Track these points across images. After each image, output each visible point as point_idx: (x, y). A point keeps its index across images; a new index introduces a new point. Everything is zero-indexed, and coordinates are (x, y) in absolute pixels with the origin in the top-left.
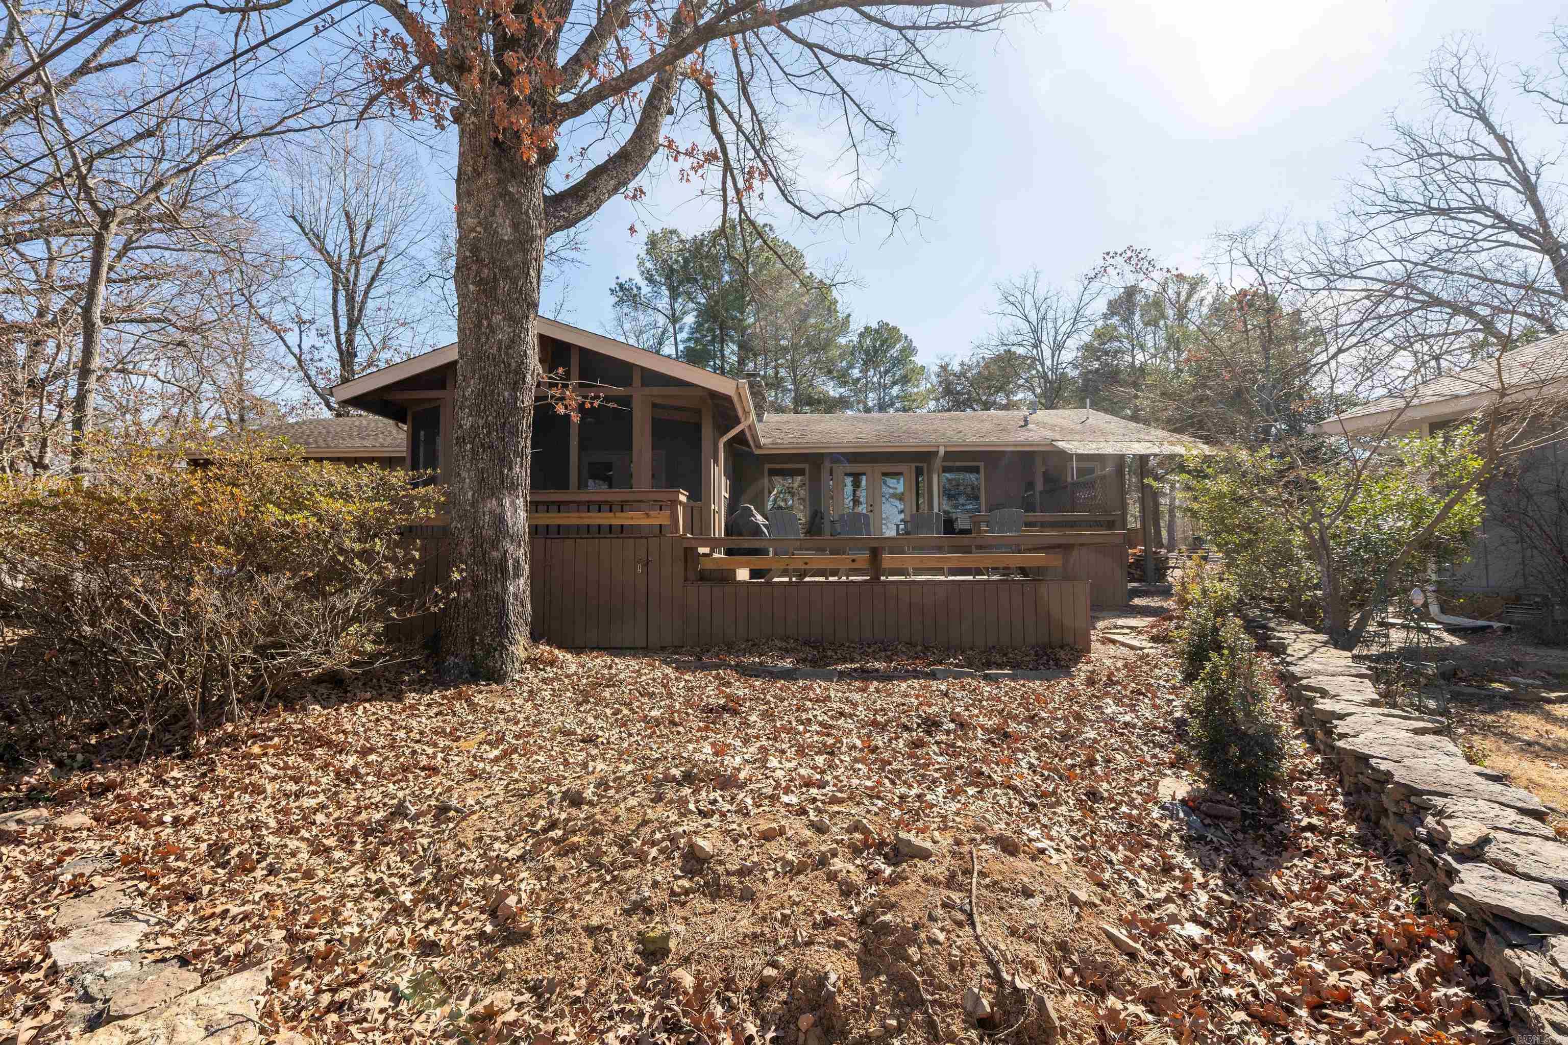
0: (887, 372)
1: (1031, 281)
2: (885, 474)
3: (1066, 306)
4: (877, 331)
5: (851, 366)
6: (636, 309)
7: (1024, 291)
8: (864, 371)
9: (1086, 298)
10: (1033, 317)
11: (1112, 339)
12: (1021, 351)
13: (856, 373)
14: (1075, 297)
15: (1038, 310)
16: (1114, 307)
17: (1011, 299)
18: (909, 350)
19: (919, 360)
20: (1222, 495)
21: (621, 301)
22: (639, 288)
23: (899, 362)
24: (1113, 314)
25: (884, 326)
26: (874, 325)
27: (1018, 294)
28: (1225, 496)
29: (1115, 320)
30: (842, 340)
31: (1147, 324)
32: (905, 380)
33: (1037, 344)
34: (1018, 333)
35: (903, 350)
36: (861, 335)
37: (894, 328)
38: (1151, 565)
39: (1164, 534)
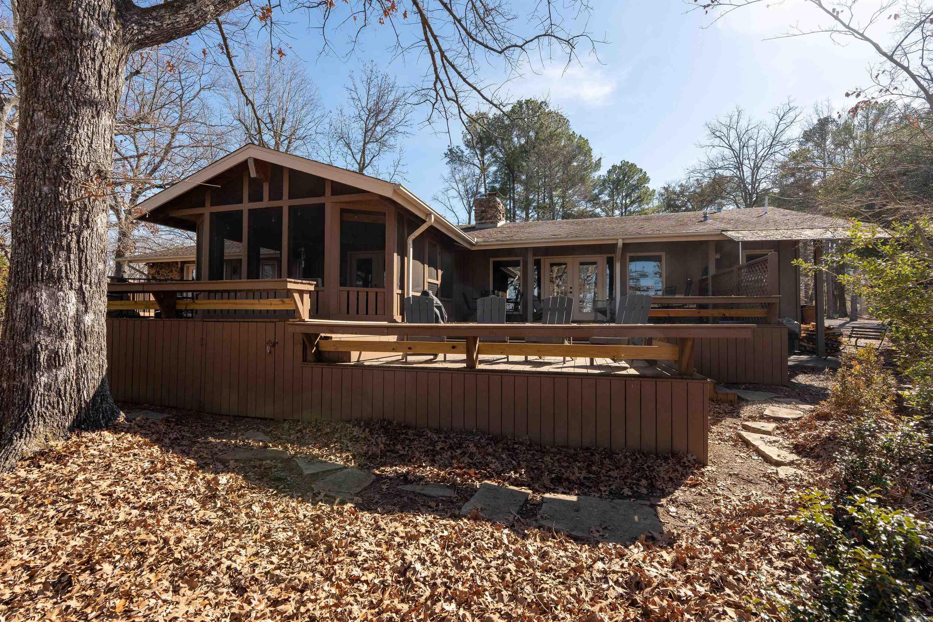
0: (627, 196)
1: (735, 119)
2: (582, 264)
3: (764, 136)
4: (620, 168)
5: (601, 192)
6: (461, 165)
7: (729, 127)
8: (611, 195)
9: (781, 127)
10: (736, 146)
11: (806, 159)
12: (727, 173)
13: (605, 197)
14: (773, 127)
15: (740, 140)
16: (808, 136)
17: (718, 134)
18: (645, 179)
19: (651, 186)
20: (902, 278)
21: (452, 161)
22: (462, 152)
23: (636, 187)
24: (807, 141)
25: (625, 164)
26: (619, 164)
27: (725, 130)
28: (907, 278)
29: (810, 145)
30: (596, 175)
31: (837, 146)
32: (640, 200)
33: (739, 166)
34: (724, 159)
35: (640, 179)
36: (609, 172)
37: (632, 165)
38: (822, 340)
39: (849, 304)
